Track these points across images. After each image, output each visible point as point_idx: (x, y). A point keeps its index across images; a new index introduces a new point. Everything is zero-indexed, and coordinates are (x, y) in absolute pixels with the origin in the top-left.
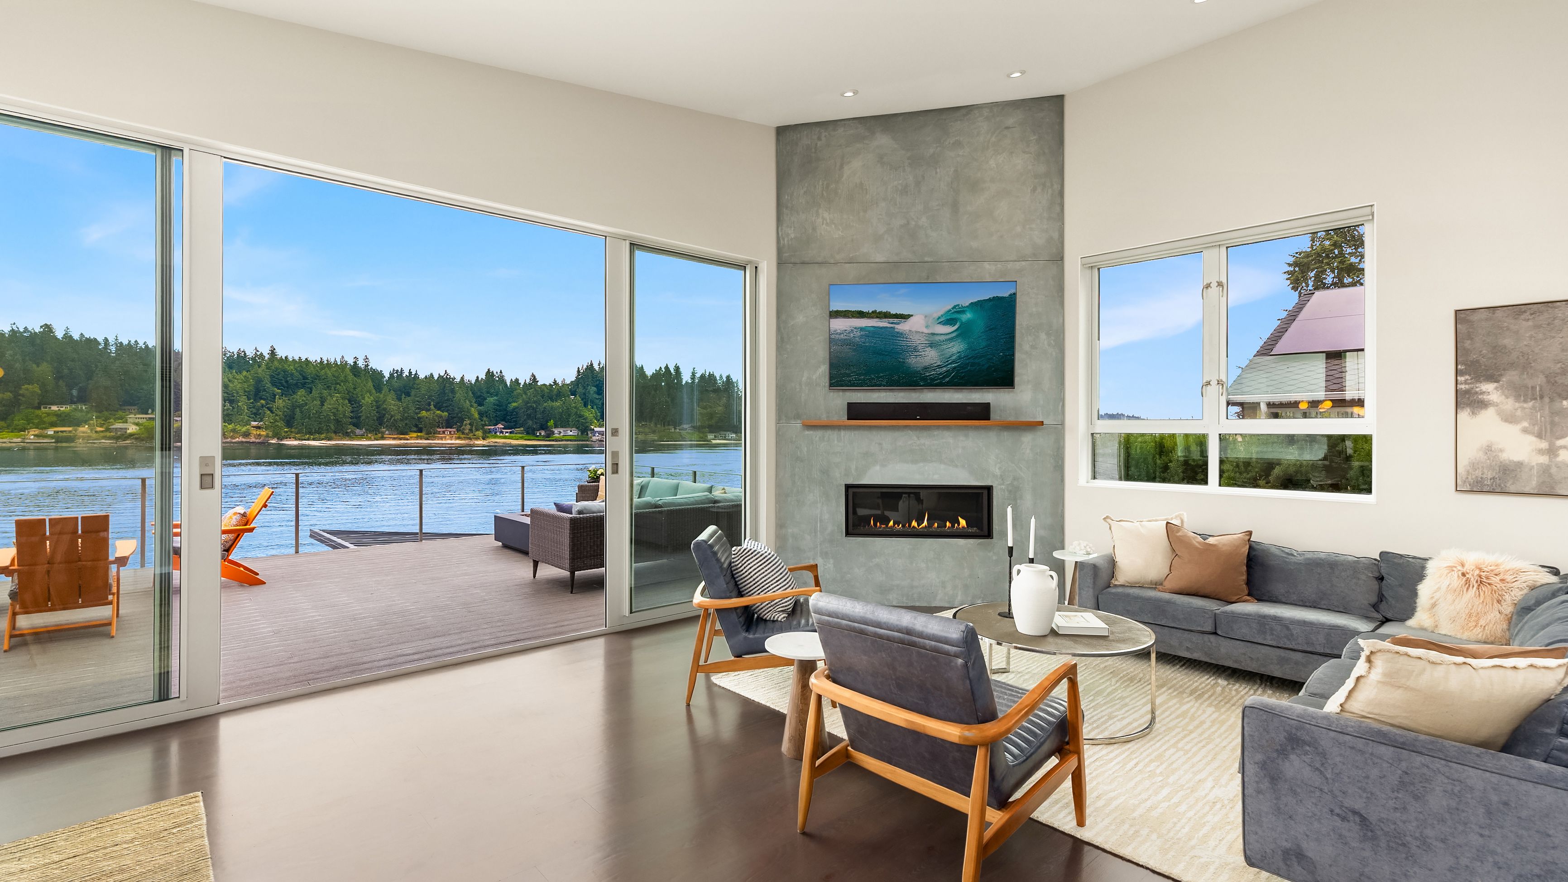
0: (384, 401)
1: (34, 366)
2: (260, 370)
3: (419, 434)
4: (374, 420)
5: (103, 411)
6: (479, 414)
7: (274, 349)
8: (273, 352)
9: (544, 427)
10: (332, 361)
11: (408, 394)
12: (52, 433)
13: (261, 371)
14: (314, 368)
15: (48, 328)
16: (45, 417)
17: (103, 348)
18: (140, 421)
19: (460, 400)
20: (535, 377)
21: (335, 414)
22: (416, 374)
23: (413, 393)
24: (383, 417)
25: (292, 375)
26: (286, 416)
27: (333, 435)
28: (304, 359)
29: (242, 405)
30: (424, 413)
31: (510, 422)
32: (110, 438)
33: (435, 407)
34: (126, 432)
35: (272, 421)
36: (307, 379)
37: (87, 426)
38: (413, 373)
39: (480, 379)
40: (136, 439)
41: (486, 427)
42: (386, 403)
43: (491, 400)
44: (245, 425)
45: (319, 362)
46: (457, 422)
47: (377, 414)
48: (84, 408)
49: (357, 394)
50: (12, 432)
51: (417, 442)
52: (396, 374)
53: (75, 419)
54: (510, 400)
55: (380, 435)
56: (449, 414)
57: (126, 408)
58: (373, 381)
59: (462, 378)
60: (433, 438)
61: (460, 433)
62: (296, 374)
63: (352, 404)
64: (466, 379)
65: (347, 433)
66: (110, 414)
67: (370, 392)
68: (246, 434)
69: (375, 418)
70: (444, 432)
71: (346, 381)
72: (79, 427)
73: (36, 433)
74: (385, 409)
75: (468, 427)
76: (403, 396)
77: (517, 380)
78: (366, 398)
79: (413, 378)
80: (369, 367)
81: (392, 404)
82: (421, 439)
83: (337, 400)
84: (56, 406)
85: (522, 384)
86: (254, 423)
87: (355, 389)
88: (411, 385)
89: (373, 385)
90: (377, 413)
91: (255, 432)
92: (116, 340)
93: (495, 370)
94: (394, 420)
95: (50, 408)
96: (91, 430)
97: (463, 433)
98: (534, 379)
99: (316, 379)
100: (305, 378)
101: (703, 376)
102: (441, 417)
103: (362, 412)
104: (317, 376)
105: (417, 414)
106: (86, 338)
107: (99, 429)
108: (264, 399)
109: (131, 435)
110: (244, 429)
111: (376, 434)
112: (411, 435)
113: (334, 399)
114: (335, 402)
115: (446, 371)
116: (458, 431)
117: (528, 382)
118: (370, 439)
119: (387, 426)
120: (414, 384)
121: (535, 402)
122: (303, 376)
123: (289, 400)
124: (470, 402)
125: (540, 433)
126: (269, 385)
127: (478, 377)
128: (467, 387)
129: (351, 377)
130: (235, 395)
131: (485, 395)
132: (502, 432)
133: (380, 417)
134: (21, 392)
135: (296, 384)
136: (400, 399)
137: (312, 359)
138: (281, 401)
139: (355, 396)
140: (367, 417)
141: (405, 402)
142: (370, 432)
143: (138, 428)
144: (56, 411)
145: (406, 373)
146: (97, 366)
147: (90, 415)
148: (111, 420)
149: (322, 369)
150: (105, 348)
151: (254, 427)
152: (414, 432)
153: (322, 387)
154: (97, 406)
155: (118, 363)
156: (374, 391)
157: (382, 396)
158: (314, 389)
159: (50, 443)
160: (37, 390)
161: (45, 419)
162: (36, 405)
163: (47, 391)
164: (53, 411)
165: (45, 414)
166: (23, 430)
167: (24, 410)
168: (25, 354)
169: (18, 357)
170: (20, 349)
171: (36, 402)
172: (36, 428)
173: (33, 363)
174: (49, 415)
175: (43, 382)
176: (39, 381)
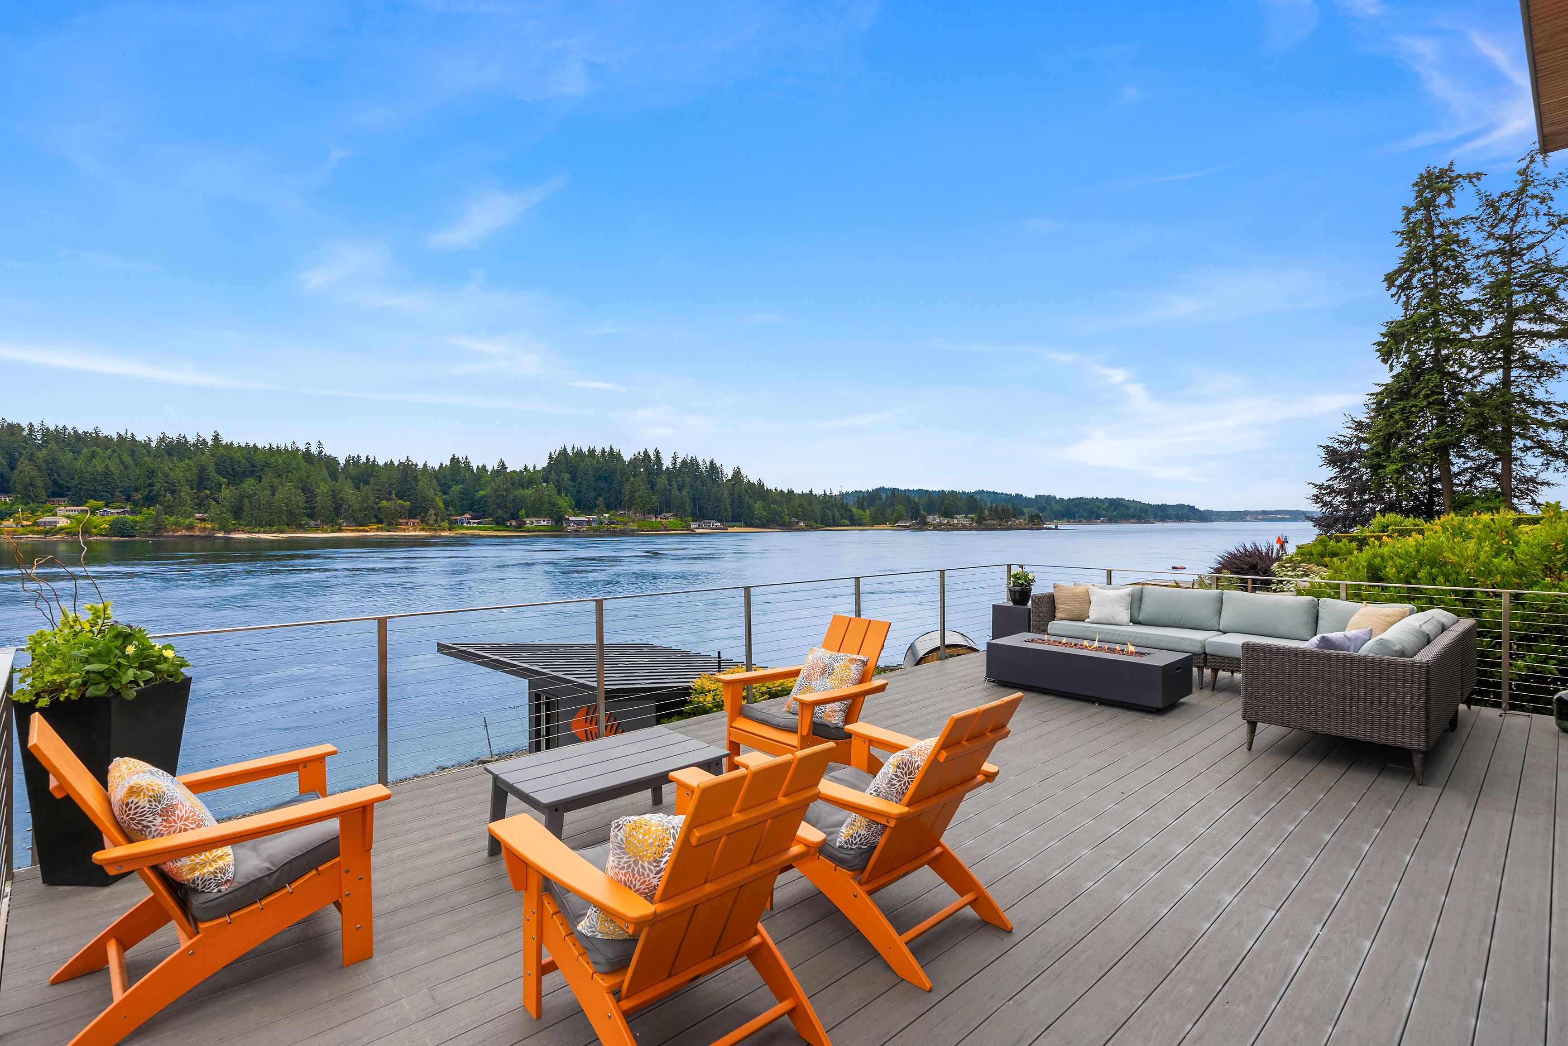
0: (341, 491)
2: (203, 458)
3: (380, 525)
4: (330, 511)
5: (29, 503)
6: (444, 503)
7: (218, 435)
8: (216, 439)
9: (514, 516)
10: (283, 447)
11: (367, 483)
13: (206, 459)
14: (263, 455)
17: (27, 434)
18: (71, 514)
19: (423, 489)
20: (503, 463)
21: (287, 505)
22: (374, 461)
23: (372, 481)
24: (340, 507)
25: (239, 462)
26: (233, 507)
27: (286, 527)
28: (251, 445)
29: (185, 495)
30: (384, 503)
31: (478, 512)
32: (38, 533)
33: (396, 496)
34: (56, 526)
35: (218, 512)
36: (256, 467)
37: (11, 520)
38: (371, 460)
39: (444, 466)
40: (67, 533)
41: (452, 518)
42: (343, 492)
43: (457, 488)
44: (187, 518)
45: (268, 448)
46: (421, 512)
47: (333, 505)
48: (8, 500)
49: (310, 483)
51: (378, 533)
52: (352, 461)
54: (477, 488)
55: (337, 527)
56: (412, 504)
57: (55, 499)
58: (327, 469)
59: (425, 465)
60: (394, 530)
61: (424, 524)
62: (244, 461)
63: (306, 494)
64: (429, 465)
65: (301, 525)
66: (37, 507)
67: (325, 480)
68: (190, 528)
69: (331, 508)
70: (407, 523)
71: (298, 468)
72: (3, 520)
74: (342, 499)
75: (433, 517)
76: (362, 484)
77: (484, 466)
78: (321, 487)
79: (371, 466)
80: (323, 454)
81: (349, 493)
82: (382, 531)
83: (289, 489)
85: (490, 470)
86: (198, 516)
87: (308, 477)
88: (369, 472)
89: (328, 473)
90: (333, 503)
91: (199, 525)
93: (460, 455)
94: (352, 510)
96: (17, 525)
97: (428, 524)
98: (503, 466)
99: (265, 467)
100: (253, 466)
101: (684, 462)
102: (403, 507)
103: (316, 502)
104: (267, 463)
105: (377, 503)
107: (25, 523)
108: (208, 489)
109: (61, 529)
110: (187, 522)
111: (333, 526)
112: (371, 527)
113: (286, 488)
114: (287, 491)
115: (407, 457)
116: (422, 522)
117: (496, 468)
118: (326, 531)
119: (344, 517)
120: (373, 471)
121: (505, 490)
122: (251, 464)
123: (236, 489)
124: (435, 490)
125: (511, 524)
126: (213, 474)
127: (442, 464)
128: (431, 474)
129: (303, 464)
130: (176, 484)
131: (450, 483)
132: (469, 523)
133: (336, 508)
135: (243, 473)
136: (358, 488)
137: (260, 445)
138: (227, 491)
139: (308, 484)
140: (323, 508)
141: (363, 491)
142: (326, 524)
143: (69, 522)
145: (363, 460)
146: (21, 454)
147: (15, 507)
148: (39, 513)
149: (271, 456)
150: (30, 434)
151: (198, 519)
152: (375, 523)
153: (273, 476)
154: (21, 498)
155: (44, 451)
156: (329, 479)
157: (338, 485)
158: (264, 477)
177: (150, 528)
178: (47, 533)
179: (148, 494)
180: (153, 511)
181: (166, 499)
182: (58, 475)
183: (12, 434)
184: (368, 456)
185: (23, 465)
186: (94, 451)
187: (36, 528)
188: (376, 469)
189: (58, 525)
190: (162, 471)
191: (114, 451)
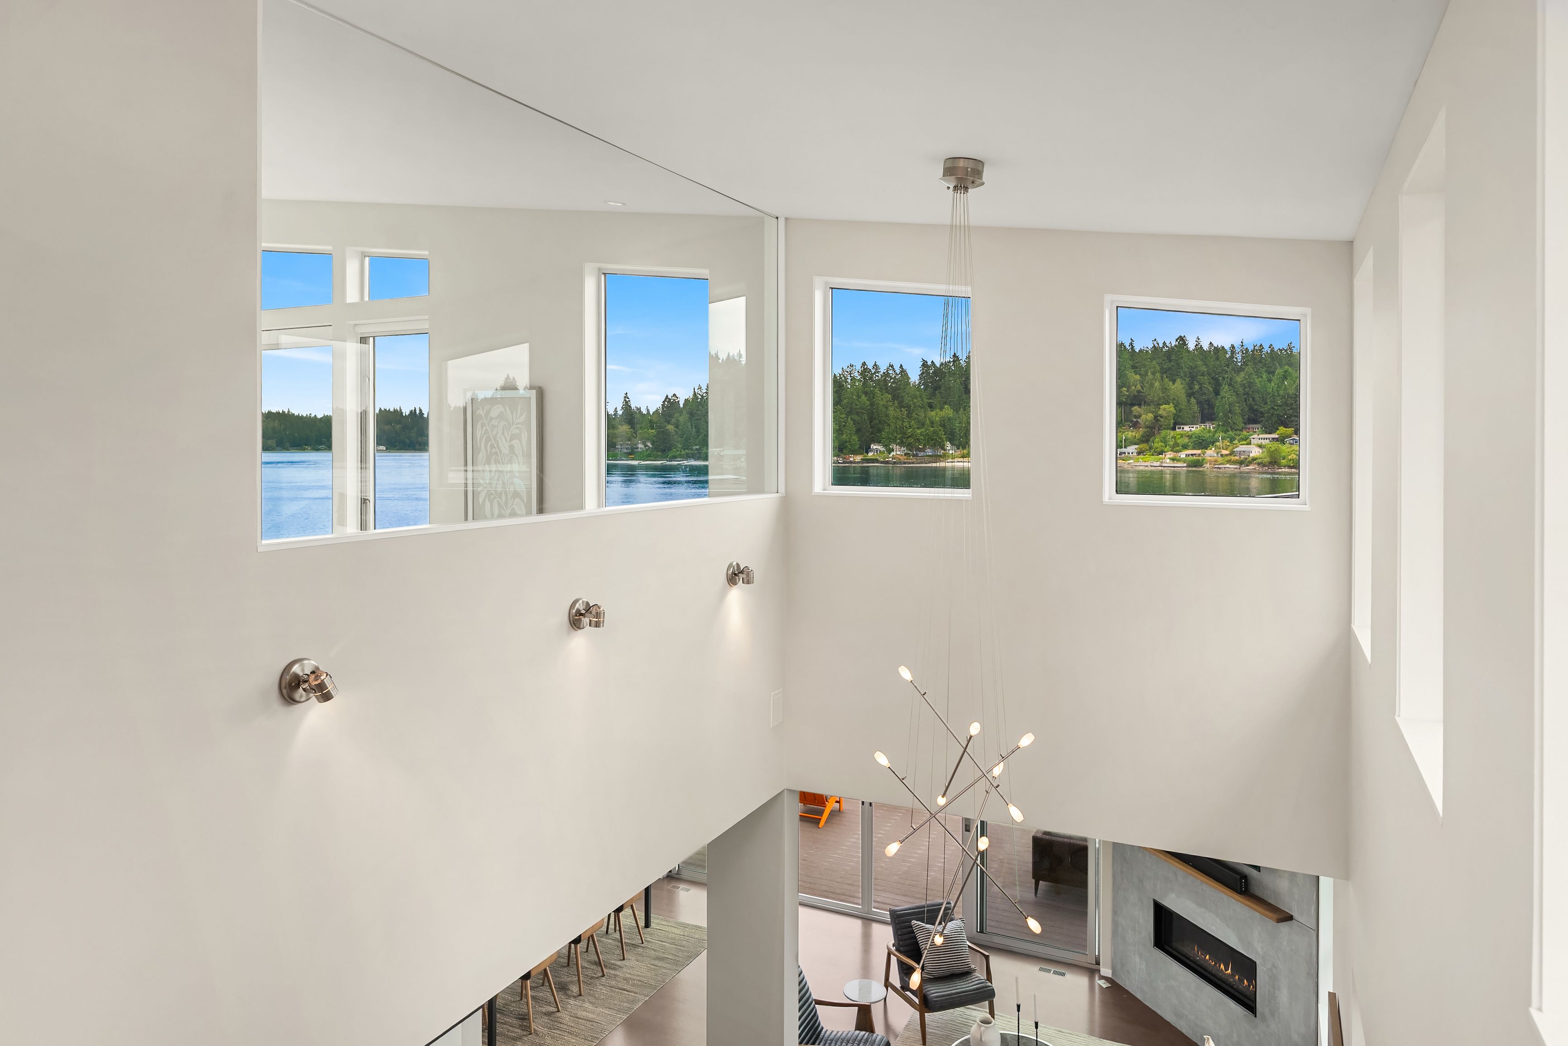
1: (1171, 383)
5: (1228, 431)
12: (1184, 456)
15: (1182, 340)
16: (1179, 439)
17: (1230, 357)
18: (1264, 442)
32: (1234, 463)
34: (1249, 456)
37: (1214, 449)
40: (1259, 464)
48: (1212, 428)
50: (1153, 455)
53: (1203, 440)
57: (1251, 426)
66: (1235, 435)
72: (1207, 449)
73: (1172, 456)
84: (1188, 426)
92: (1242, 346)
95: (1183, 428)
96: (1217, 454)
106: (1215, 347)
107: (1224, 452)
109: (1254, 459)
134: (1160, 413)
143: (1261, 451)
144: (1188, 432)
146: (1224, 378)
147: (1216, 436)
148: (1236, 442)
150: (1232, 357)
154: (1223, 425)
155: (1242, 374)
159: (1184, 467)
160: (1172, 409)
161: (1179, 441)
162: (1172, 426)
163: (1180, 410)
164: (1186, 432)
165: (1179, 436)
166: (1161, 453)
167: (1162, 431)
168: (1163, 371)
169: (1158, 375)
170: (1159, 366)
171: (1172, 423)
172: (1172, 451)
173: (1170, 381)
174: (1182, 437)
175: (1178, 401)
176: (1174, 399)
178: (1241, 463)
182: (1253, 399)
183: (1217, 359)
185: (1225, 390)
186: (1286, 372)
187: (1233, 458)
189: (1251, 455)
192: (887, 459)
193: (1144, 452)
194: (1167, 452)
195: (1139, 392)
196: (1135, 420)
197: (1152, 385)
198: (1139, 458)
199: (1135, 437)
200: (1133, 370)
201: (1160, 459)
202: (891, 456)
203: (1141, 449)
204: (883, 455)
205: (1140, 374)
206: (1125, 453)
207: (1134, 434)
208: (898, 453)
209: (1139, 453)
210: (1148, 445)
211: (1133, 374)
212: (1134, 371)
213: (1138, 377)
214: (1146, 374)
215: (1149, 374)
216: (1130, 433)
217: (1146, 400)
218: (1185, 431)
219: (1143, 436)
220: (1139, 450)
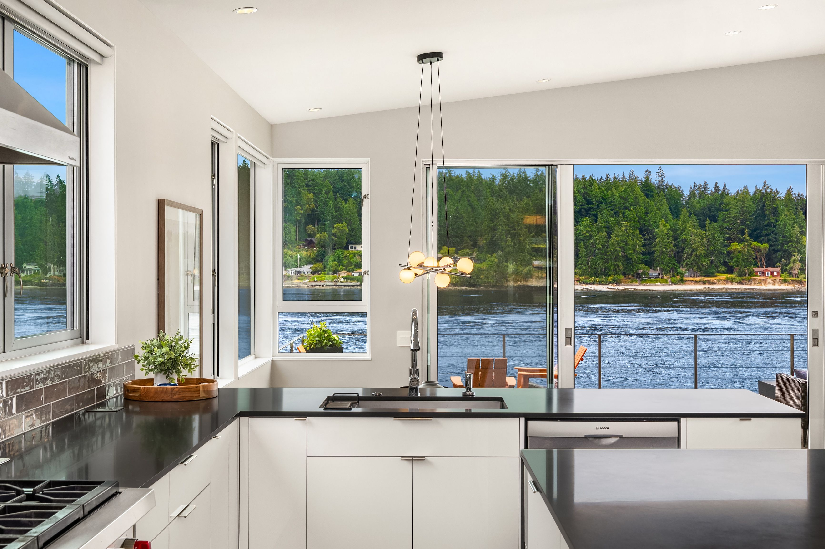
0: (684, 230)
1: (343, 202)
3: (729, 276)
4: (670, 256)
10: (620, 176)
11: (714, 219)
14: (600, 189)
16: (352, 258)
19: (785, 225)
21: (623, 250)
22: (724, 189)
23: (720, 216)
24: (682, 252)
27: (621, 277)
29: (524, 240)
30: (735, 246)
33: (750, 235)
38: (721, 188)
42: (686, 232)
44: (526, 265)
45: (604, 179)
46: (782, 258)
47: (675, 249)
49: (649, 221)
50: (328, 274)
51: (726, 287)
55: (678, 277)
56: (771, 246)
58: (669, 202)
59: (789, 192)
60: (747, 282)
61: (786, 274)
63: (644, 235)
65: (638, 274)
67: (665, 217)
68: (528, 277)
69: (672, 253)
70: (763, 273)
71: (636, 204)
73: (345, 275)
74: (684, 241)
75: (798, 265)
76: (708, 221)
78: (661, 227)
81: (693, 233)
82: (732, 282)
83: (626, 230)
86: (536, 263)
87: (647, 213)
88: (717, 206)
89: (670, 208)
90: (675, 246)
91: (536, 274)
94: (696, 255)
95: (355, 248)
97: (791, 274)
99: (602, 203)
100: (589, 203)
102: (759, 250)
103: (655, 245)
104: (603, 199)
105: (726, 246)
110: (526, 270)
111: (674, 276)
112: (718, 278)
113: (623, 229)
114: (624, 233)
115: (765, 182)
116: (783, 271)
118: (665, 283)
119: (687, 265)
120: (722, 203)
122: (587, 201)
128: (797, 205)
129: (642, 198)
130: (516, 227)
133: (678, 252)
134: (334, 232)
136: (703, 226)
137: (597, 177)
139: (647, 224)
140: (662, 252)
141: (709, 230)
145: (711, 188)
149: (608, 189)
151: (535, 267)
152: (724, 272)
153: (609, 214)
156: (670, 216)
157: (680, 223)
158: (600, 216)
159: (357, 286)
160: (346, 228)
161: (352, 260)
162: (345, 244)
163: (352, 230)
164: (358, 252)
165: (352, 255)
166: (335, 272)
167: (335, 250)
168: (336, 191)
169: (331, 193)
170: (332, 185)
171: (345, 242)
172: (346, 270)
173: (342, 200)
174: (354, 256)
175: (350, 220)
176: (347, 219)
177: (493, 277)
179: (492, 239)
180: (495, 258)
181: (507, 244)
184: (716, 184)
188: (726, 201)
190: (504, 212)
191: (463, 192)
192: (42, 281)
193: (319, 271)
194: (340, 271)
195: (313, 210)
196: (309, 239)
197: (326, 204)
198: (314, 277)
199: (310, 256)
200: (307, 188)
201: (334, 279)
202: (48, 276)
203: (316, 268)
204: (37, 276)
205: (314, 193)
206: (300, 272)
207: (308, 253)
208: (56, 273)
209: (314, 273)
210: (322, 264)
211: (307, 192)
212: (308, 190)
213: (312, 195)
214: (320, 193)
215: (323, 192)
216: (305, 253)
217: (321, 219)
218: (358, 250)
219: (318, 255)
220: (313, 269)
